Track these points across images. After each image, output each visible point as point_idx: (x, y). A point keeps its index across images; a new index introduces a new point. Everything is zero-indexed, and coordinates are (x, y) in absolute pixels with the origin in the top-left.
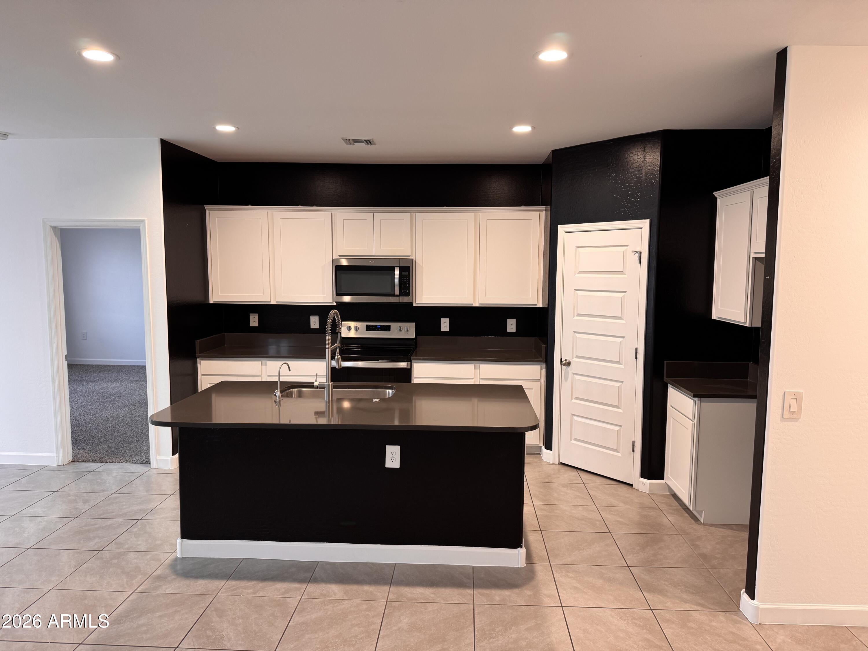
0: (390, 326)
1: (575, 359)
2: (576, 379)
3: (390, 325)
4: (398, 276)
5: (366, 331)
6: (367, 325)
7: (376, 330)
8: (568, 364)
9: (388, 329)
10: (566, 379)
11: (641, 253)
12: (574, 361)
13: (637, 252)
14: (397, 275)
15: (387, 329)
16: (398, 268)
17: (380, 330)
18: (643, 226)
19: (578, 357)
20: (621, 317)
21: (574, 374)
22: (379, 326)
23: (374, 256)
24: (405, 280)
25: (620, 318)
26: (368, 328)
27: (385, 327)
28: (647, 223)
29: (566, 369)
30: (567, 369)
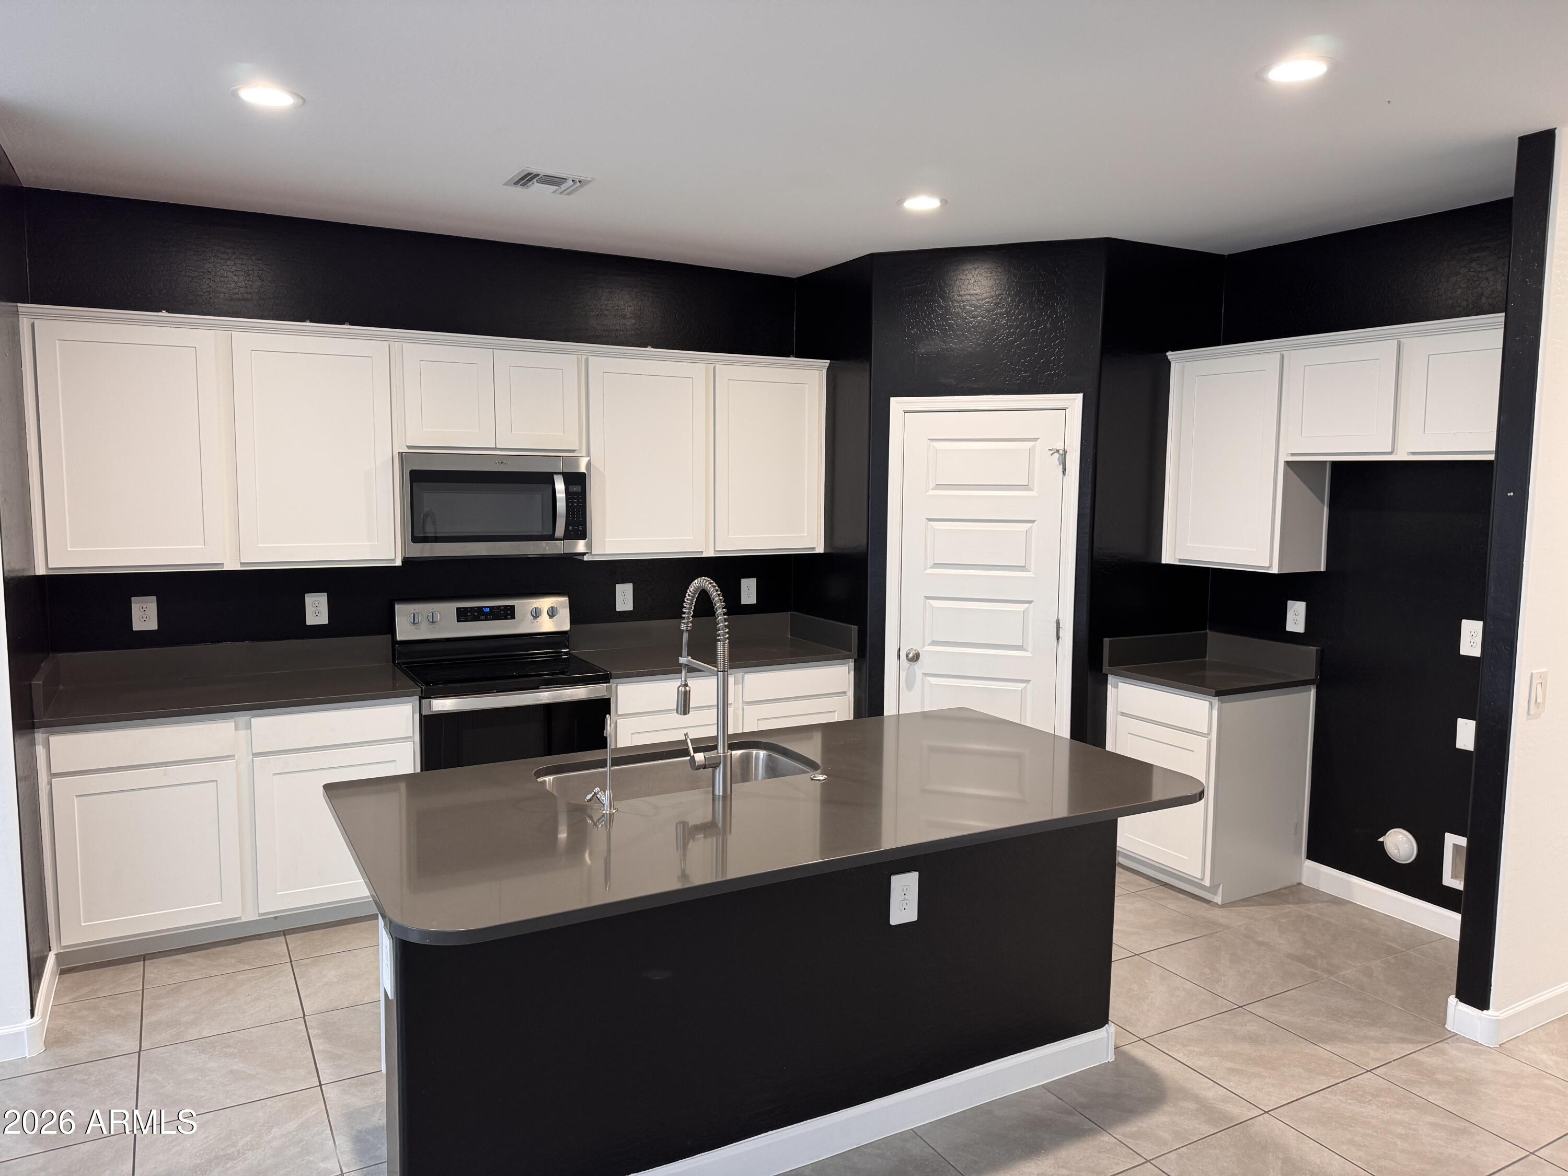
0: (512, 608)
1: (928, 648)
2: (931, 684)
3: (513, 606)
4: (564, 495)
5: (458, 621)
6: (458, 609)
7: (482, 617)
8: (916, 658)
9: (509, 615)
10: (910, 686)
11: (1065, 452)
12: (926, 650)
13: (1058, 451)
14: (560, 493)
15: (509, 613)
16: (561, 476)
17: (489, 617)
18: (1070, 406)
19: (934, 643)
20: (1025, 566)
21: (925, 675)
22: (488, 610)
23: (496, 449)
24: (576, 504)
25: (1022, 568)
26: (463, 615)
27: (502, 610)
28: (1077, 400)
29: (909, 667)
30: (912, 667)
